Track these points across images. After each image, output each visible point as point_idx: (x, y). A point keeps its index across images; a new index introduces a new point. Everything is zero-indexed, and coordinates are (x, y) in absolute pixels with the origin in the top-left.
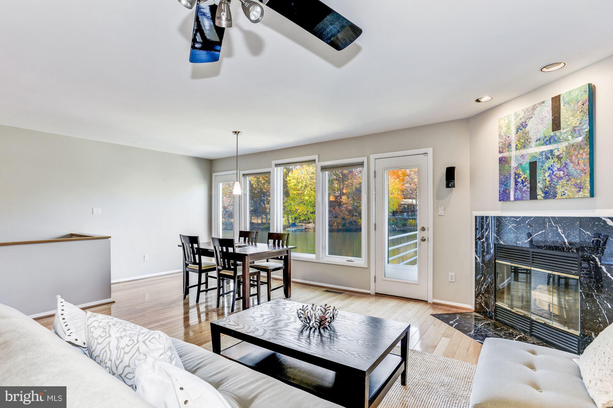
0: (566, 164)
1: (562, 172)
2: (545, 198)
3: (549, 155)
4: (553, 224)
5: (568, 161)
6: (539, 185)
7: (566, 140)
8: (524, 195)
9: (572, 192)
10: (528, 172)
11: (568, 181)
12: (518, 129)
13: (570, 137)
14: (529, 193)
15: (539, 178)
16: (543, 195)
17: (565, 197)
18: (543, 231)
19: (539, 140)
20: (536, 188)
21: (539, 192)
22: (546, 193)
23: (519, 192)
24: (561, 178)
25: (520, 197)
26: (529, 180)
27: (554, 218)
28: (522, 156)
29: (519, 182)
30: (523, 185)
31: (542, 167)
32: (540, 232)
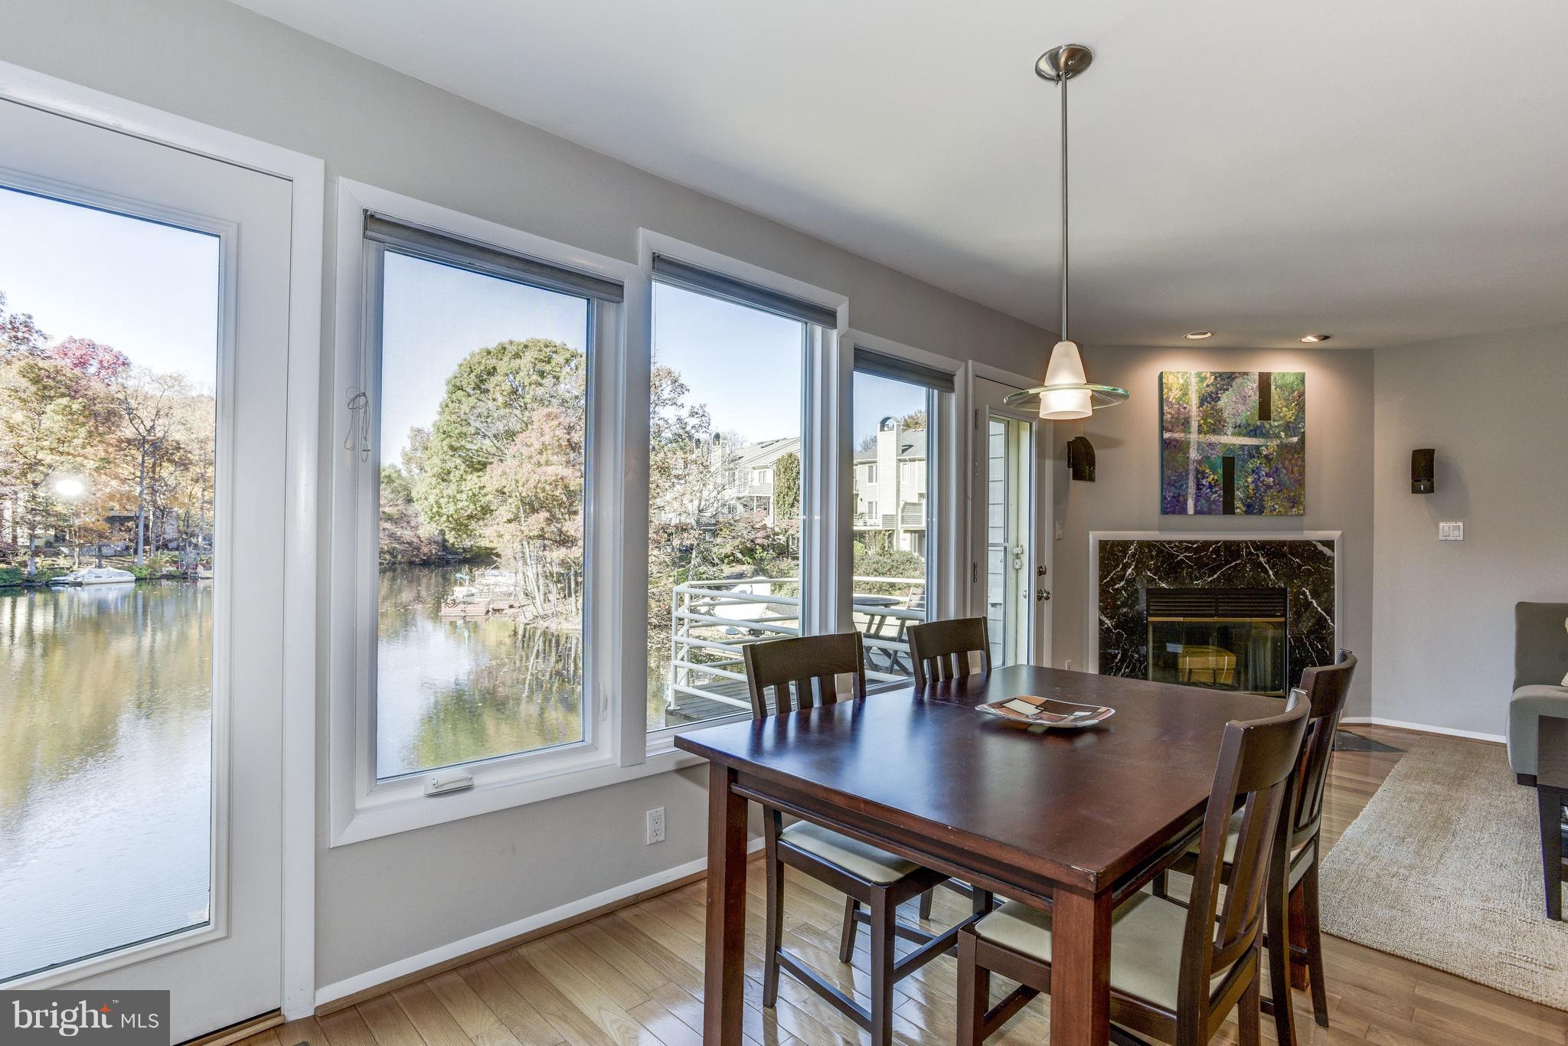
0: (1277, 469)
1: (1272, 479)
2: (1247, 513)
3: (1254, 452)
4: (1253, 551)
5: (1280, 466)
6: (1239, 494)
7: (1278, 436)
8: (1214, 507)
9: (1282, 506)
10: (1220, 471)
11: (1279, 492)
12: (1203, 401)
13: (1283, 434)
14: (1222, 503)
15: (1239, 483)
16: (1244, 509)
17: (1275, 513)
18: (1238, 562)
19: (1239, 426)
20: (1233, 498)
21: (1238, 504)
22: (1249, 506)
23: (1204, 502)
24: (1269, 487)
25: (1205, 509)
26: (1222, 485)
27: (1253, 543)
28: (1210, 444)
29: (1204, 486)
30: (1211, 491)
31: (1243, 467)
32: (1233, 564)
